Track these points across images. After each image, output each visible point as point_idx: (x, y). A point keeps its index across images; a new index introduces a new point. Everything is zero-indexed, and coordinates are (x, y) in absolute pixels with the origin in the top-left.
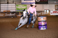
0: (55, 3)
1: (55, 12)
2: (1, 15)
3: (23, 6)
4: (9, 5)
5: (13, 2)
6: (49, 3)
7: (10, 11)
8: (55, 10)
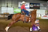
0: (46, 9)
1: (45, 16)
2: (1, 16)
3: (19, 9)
4: (8, 8)
5: (12, 6)
6: (40, 8)
7: (9, 13)
8: (45, 15)
